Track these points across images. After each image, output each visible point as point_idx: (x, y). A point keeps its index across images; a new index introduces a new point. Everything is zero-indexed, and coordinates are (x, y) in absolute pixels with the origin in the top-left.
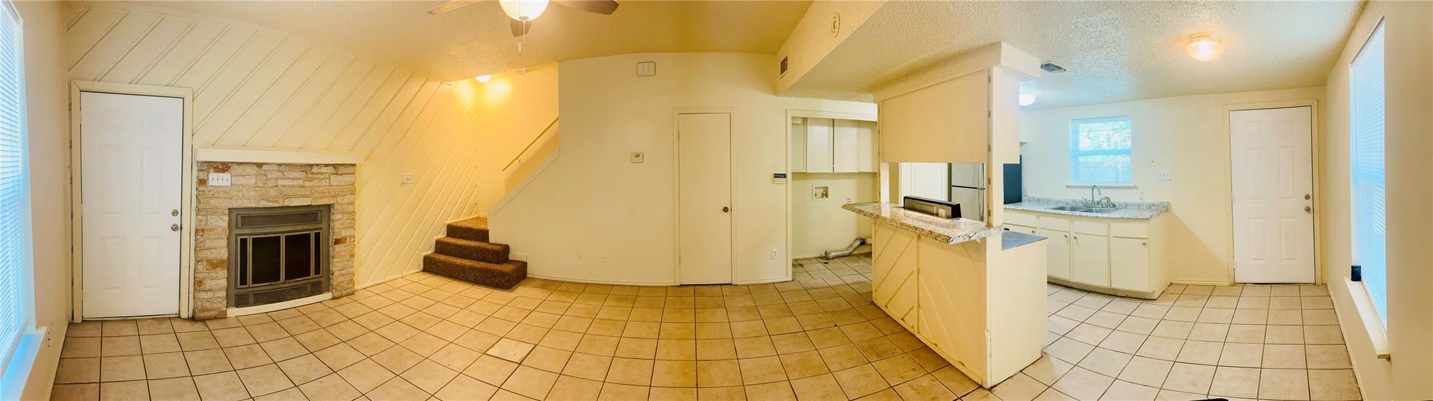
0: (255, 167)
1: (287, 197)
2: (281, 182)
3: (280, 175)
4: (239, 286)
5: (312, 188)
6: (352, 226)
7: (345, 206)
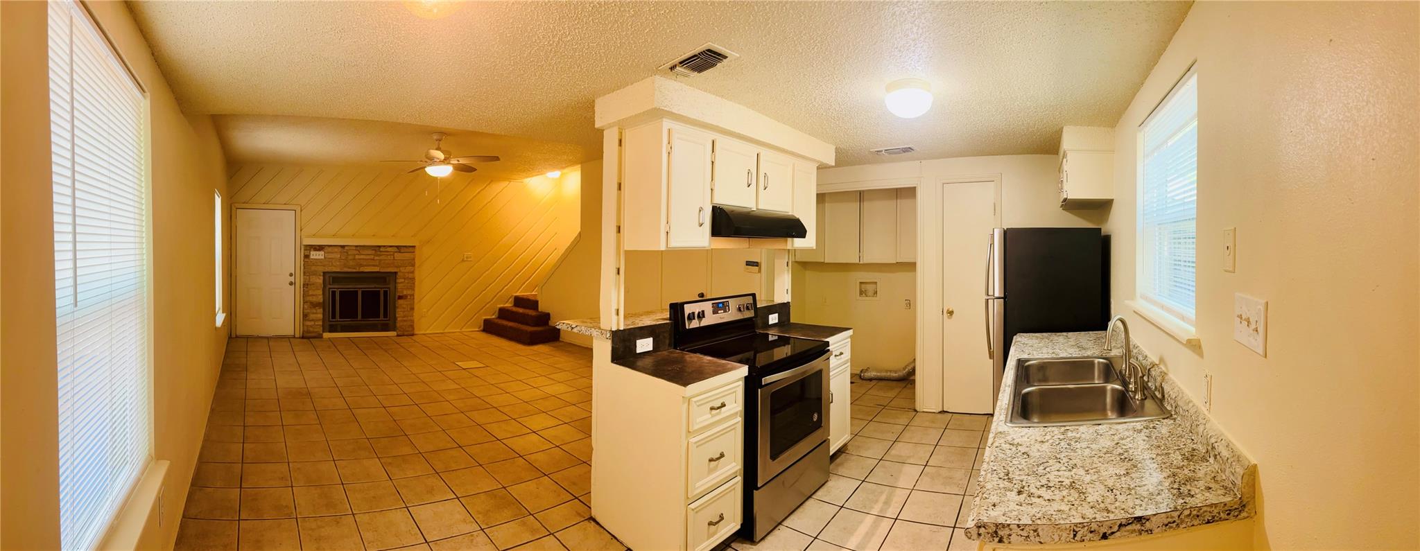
0: (340, 248)
1: (361, 265)
2: (357, 257)
3: (356, 253)
4: (331, 320)
5: (380, 260)
6: (413, 288)
7: (407, 275)
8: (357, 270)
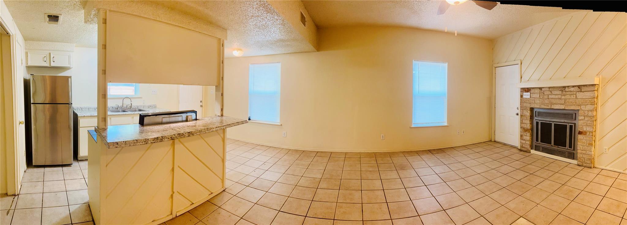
0: (539, 90)
1: (552, 104)
3: (550, 93)
4: (535, 141)
6: (593, 125)
7: (587, 113)
8: (550, 107)
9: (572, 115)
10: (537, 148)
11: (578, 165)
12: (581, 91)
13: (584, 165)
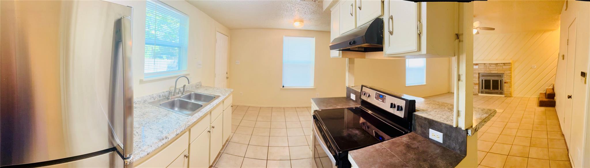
0: (484, 64)
1: (491, 71)
3: (489, 66)
4: (481, 89)
5: (498, 69)
6: (511, 79)
7: (508, 74)
9: (500, 75)
10: (482, 93)
11: (505, 97)
12: (505, 65)
13: (508, 96)
